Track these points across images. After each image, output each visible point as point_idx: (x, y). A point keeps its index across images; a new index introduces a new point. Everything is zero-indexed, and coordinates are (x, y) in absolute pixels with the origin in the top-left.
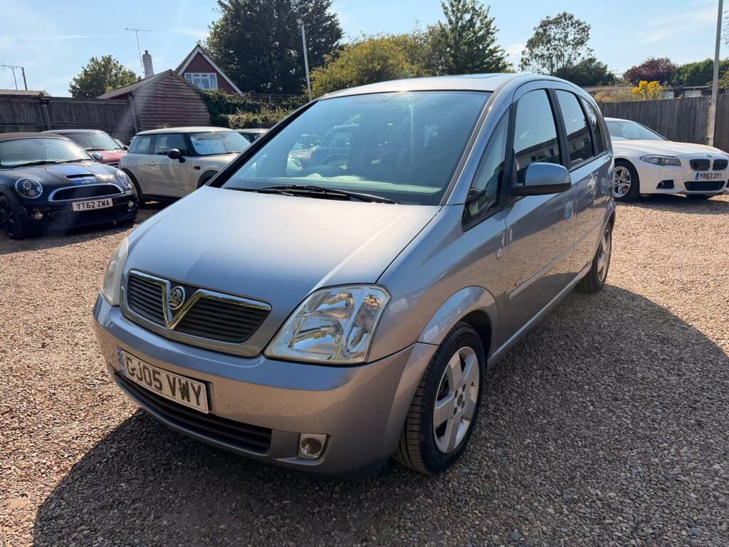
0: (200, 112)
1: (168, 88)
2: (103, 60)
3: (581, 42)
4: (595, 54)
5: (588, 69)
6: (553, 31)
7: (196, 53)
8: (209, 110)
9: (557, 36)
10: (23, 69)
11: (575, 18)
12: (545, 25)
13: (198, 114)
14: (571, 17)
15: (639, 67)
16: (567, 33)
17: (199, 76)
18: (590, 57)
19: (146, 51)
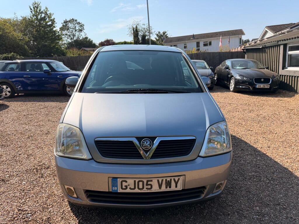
3: (81, 31)
4: (87, 36)
5: (86, 41)
6: (70, 25)
9: (72, 27)
11: (78, 21)
12: (66, 22)
14: (76, 21)
15: (104, 42)
16: (75, 26)
18: (85, 36)
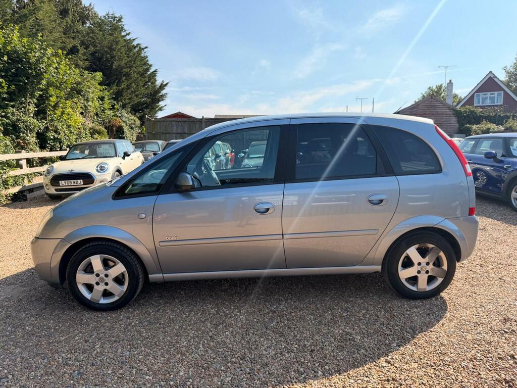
0: (450, 123)
1: (427, 107)
2: (437, 88)
7: (488, 76)
8: (458, 122)
10: (374, 99)
13: (449, 125)
17: (487, 94)
19: (450, 81)
